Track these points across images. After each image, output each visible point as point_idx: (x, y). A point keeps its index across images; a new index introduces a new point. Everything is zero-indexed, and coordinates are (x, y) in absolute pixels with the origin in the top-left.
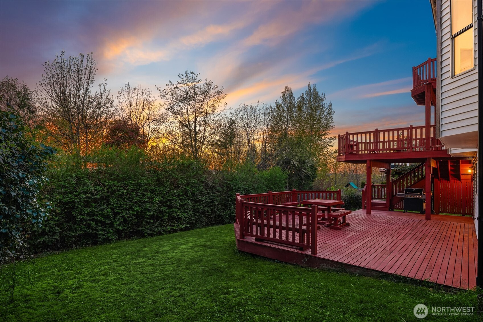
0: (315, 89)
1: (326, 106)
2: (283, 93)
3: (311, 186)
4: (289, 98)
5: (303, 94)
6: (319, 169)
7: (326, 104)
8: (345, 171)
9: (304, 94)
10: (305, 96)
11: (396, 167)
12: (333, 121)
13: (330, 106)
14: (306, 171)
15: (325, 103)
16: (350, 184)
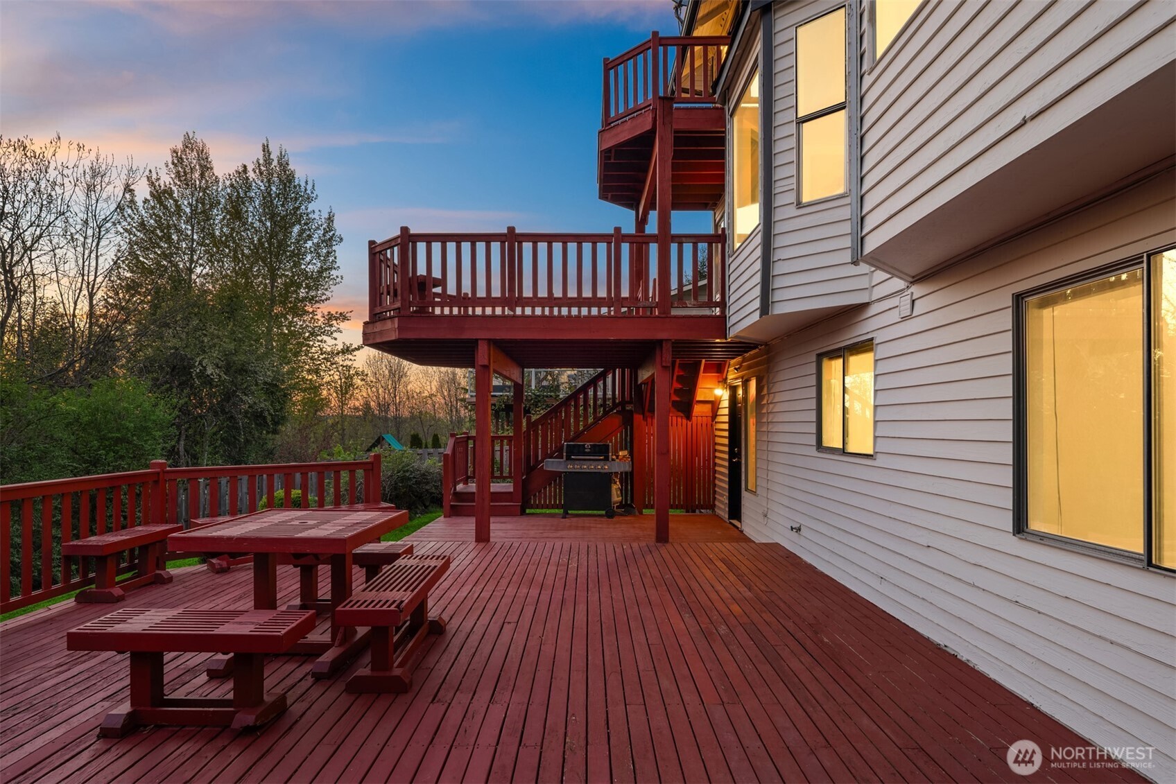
0: (283, 165)
1: (316, 216)
2: (175, 152)
3: (270, 445)
4: (197, 175)
5: (245, 167)
6: (297, 397)
7: (317, 213)
8: (367, 405)
9: (250, 168)
10: (251, 175)
11: (508, 390)
12: (337, 265)
13: (330, 219)
14: (250, 400)
15: (317, 209)
16: (383, 439)
